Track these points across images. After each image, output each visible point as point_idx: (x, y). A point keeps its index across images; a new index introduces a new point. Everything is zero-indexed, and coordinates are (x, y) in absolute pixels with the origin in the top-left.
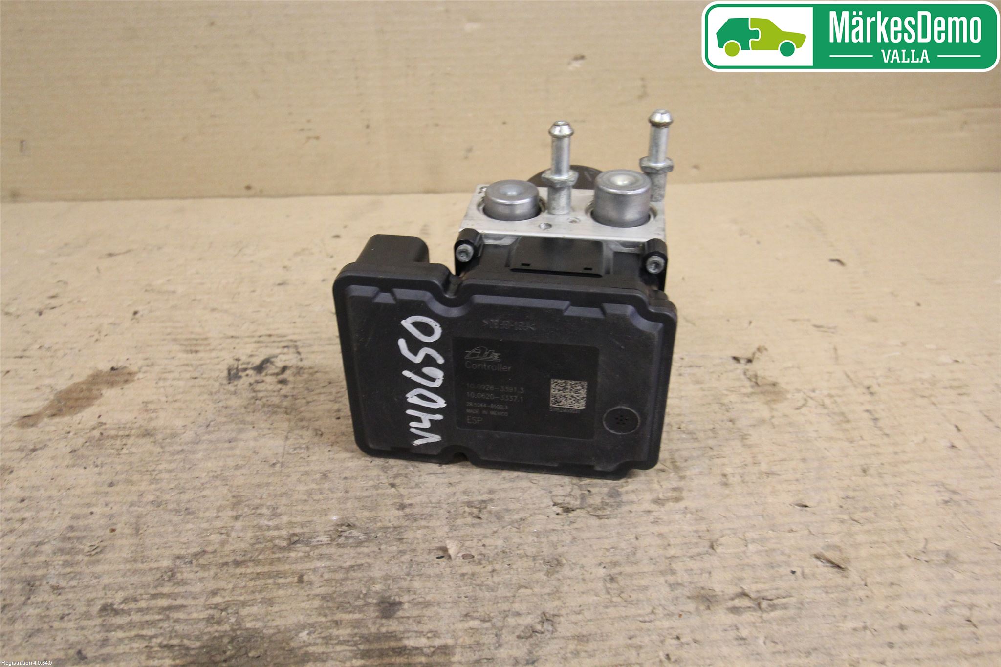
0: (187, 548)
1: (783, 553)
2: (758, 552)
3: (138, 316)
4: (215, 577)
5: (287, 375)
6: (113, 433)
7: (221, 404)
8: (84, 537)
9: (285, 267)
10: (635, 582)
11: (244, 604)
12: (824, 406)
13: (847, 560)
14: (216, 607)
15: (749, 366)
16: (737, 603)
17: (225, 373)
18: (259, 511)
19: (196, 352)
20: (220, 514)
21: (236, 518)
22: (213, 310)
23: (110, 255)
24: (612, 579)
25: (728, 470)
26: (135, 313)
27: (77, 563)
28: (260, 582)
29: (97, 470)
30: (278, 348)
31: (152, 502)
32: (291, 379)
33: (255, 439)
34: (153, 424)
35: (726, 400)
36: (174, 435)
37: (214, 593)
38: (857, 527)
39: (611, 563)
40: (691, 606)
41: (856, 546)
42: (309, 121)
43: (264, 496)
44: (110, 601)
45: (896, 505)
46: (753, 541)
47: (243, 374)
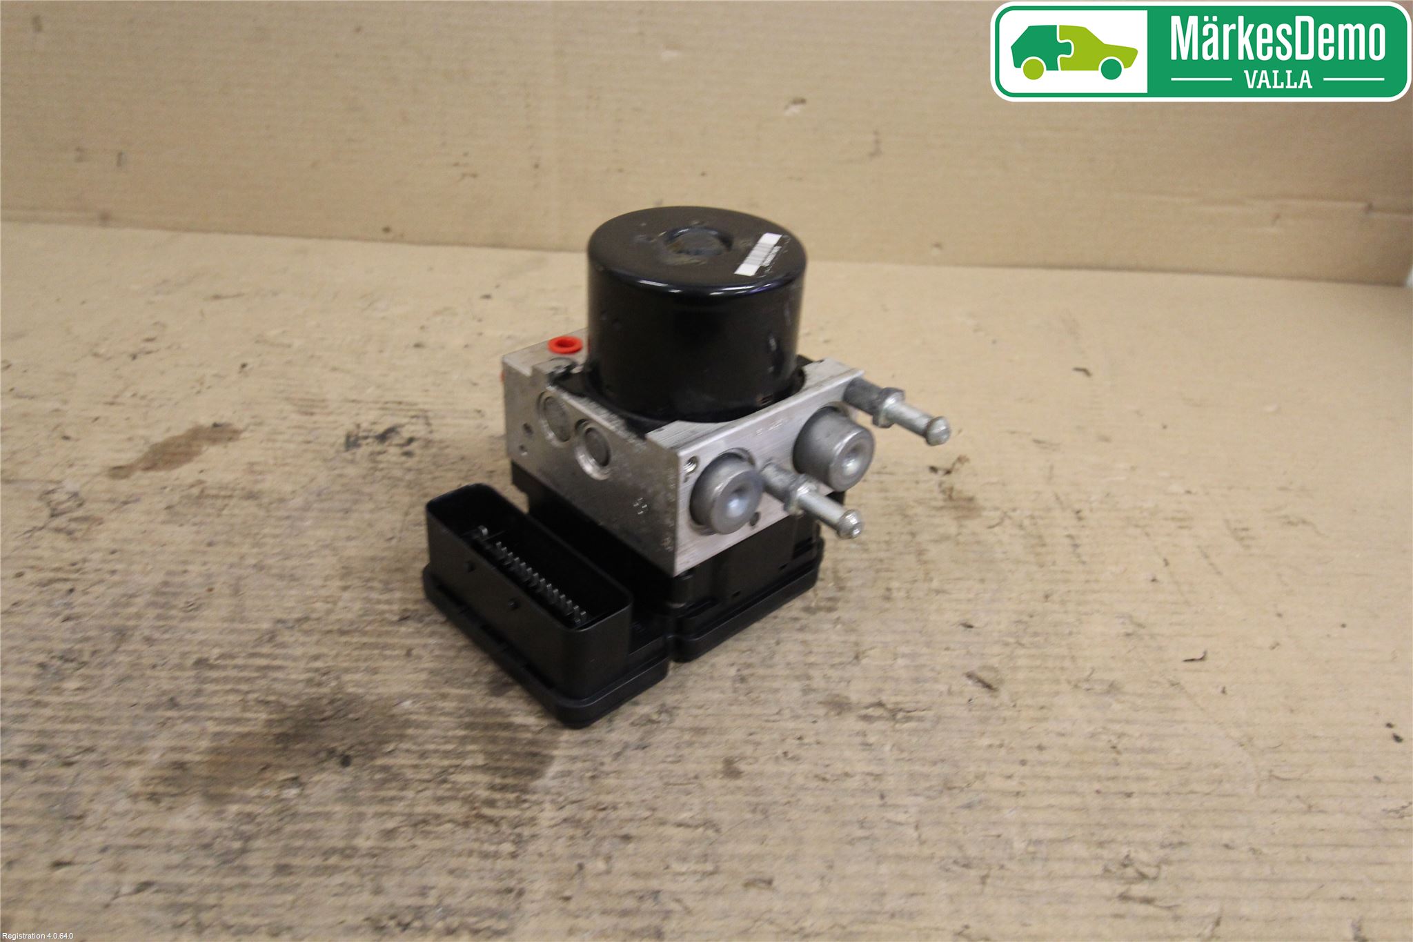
0: (290, 613)
1: (933, 670)
2: (907, 667)
3: (247, 369)
4: (318, 643)
5: (413, 447)
6: (214, 492)
7: (336, 472)
8: (181, 593)
9: (422, 328)
10: (766, 684)
11: (347, 670)
12: (1021, 527)
13: (1001, 682)
14: (317, 670)
15: (945, 478)
16: (870, 711)
17: (342, 440)
18: (370, 584)
19: (312, 414)
20: (328, 583)
21: (345, 588)
22: (334, 369)
23: (217, 297)
24: (743, 680)
25: (895, 584)
26: (244, 366)
27: (172, 618)
28: (365, 652)
29: (195, 528)
30: (405, 416)
31: (255, 566)
32: (418, 452)
33: (372, 511)
34: (259, 487)
35: (910, 512)
36: (282, 500)
37: (316, 658)
38: (1021, 652)
39: (745, 663)
40: (821, 711)
41: (1015, 669)
42: (466, 154)
43: (377, 570)
44: (206, 656)
45: (1070, 634)
46: (904, 656)
47: (364, 442)
